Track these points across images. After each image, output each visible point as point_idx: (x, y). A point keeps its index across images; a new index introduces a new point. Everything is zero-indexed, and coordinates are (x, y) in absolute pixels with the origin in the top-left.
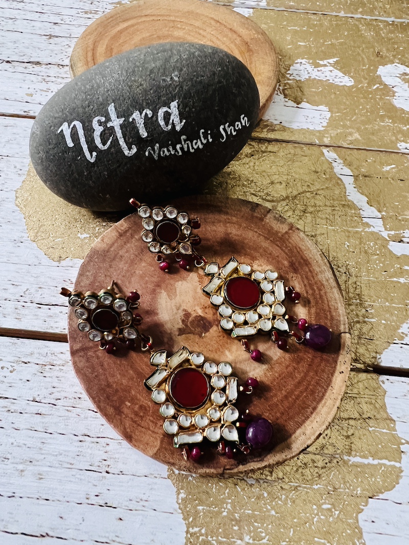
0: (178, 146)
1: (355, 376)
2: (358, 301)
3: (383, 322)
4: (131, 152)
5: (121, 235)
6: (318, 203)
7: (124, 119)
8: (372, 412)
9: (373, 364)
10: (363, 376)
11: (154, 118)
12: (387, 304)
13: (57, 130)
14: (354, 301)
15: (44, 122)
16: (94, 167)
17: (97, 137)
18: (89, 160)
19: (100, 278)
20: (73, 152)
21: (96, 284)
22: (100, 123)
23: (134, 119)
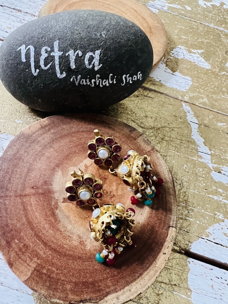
0: (93, 81)
1: (172, 254)
2: (184, 205)
3: (198, 222)
4: (61, 76)
5: (42, 127)
6: (172, 136)
7: (62, 53)
8: (178, 282)
9: (185, 249)
10: (177, 255)
11: (83, 58)
12: (203, 211)
13: (17, 48)
14: (182, 204)
15: (11, 41)
16: (36, 79)
17: (42, 60)
18: (33, 74)
19: (21, 152)
20: (24, 65)
21: (18, 156)
22: (47, 52)
23: (69, 55)
